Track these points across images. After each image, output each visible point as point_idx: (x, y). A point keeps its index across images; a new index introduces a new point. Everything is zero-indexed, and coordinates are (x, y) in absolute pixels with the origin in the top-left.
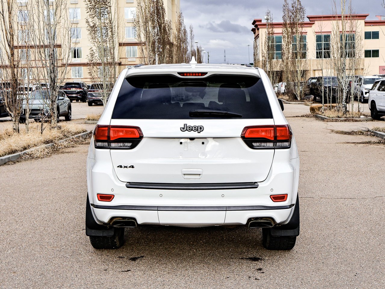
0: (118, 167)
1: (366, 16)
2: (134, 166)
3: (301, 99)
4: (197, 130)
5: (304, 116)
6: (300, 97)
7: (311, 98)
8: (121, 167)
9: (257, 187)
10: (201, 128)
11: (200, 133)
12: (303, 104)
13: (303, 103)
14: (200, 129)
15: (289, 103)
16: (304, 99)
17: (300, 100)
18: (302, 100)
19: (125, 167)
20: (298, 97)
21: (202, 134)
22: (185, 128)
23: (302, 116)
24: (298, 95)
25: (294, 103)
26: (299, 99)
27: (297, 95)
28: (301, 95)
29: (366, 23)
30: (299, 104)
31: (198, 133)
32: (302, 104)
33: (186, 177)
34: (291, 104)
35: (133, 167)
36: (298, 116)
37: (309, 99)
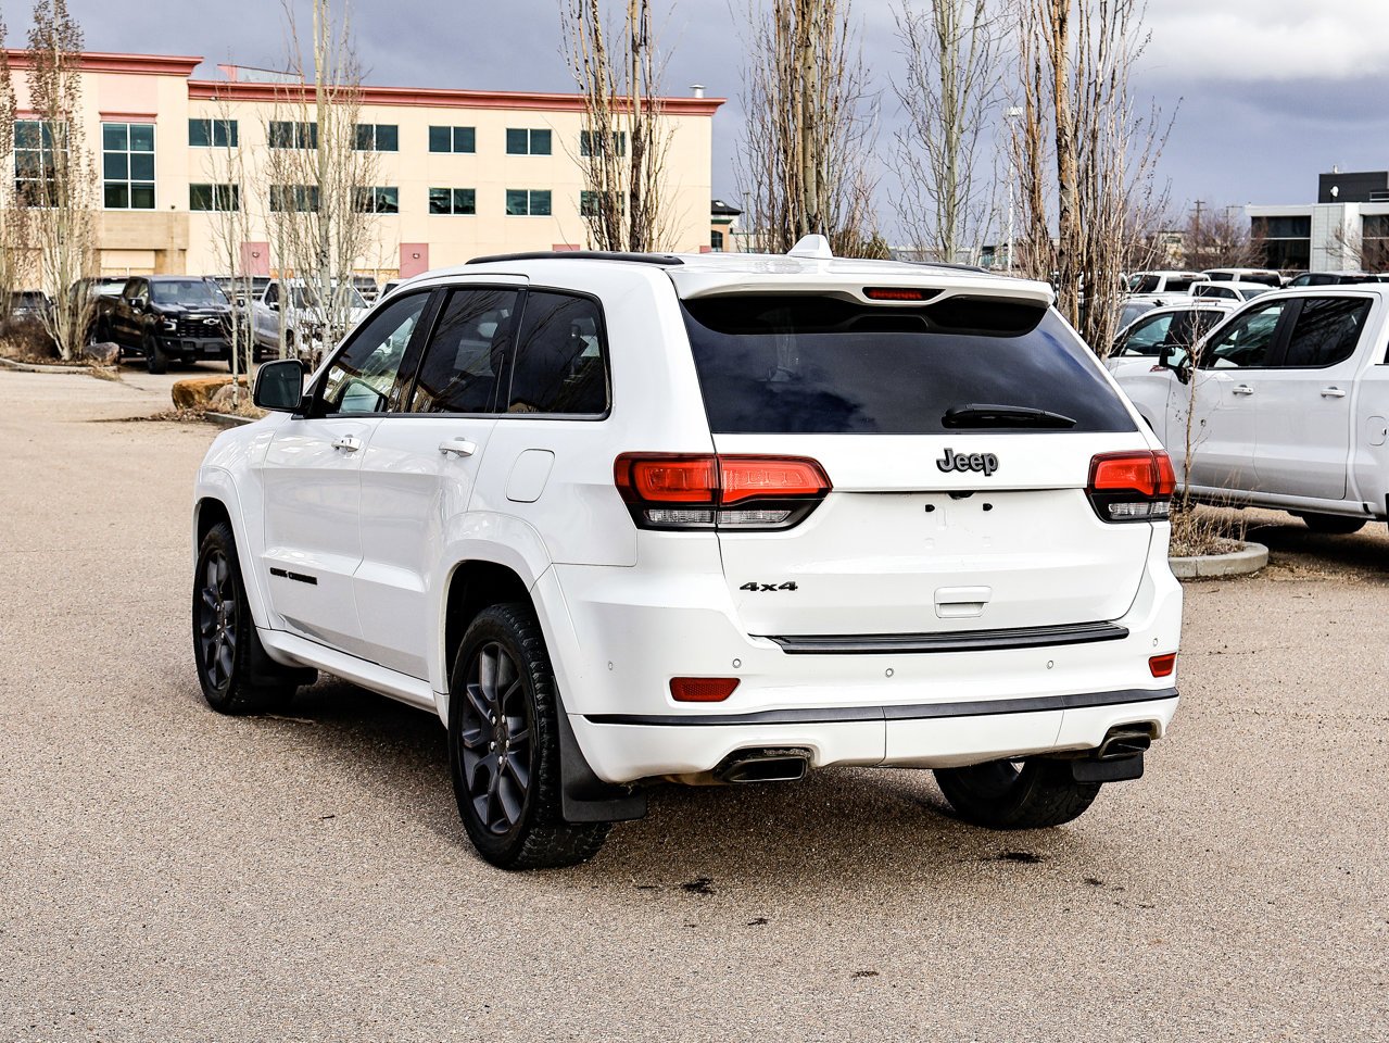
0: (742, 588)
1: (192, 64)
2: (796, 585)
3: (73, 356)
4: (984, 469)
5: (163, 419)
6: (71, 349)
7: (109, 354)
8: (754, 587)
9: (1125, 636)
10: (991, 462)
11: (989, 475)
12: (86, 374)
13: (84, 369)
14: (988, 464)
15: (33, 371)
16: (84, 357)
17: (71, 360)
18: (78, 358)
19: (767, 587)
20: (63, 348)
21: (995, 481)
22: (949, 462)
23: (154, 419)
24: (63, 342)
25: (51, 368)
26: (66, 354)
27: (57, 342)
28: (73, 343)
29: (192, 87)
30: (69, 373)
31: (986, 475)
32: (81, 373)
33: (947, 611)
34: (39, 372)
35: (792, 587)
36: (142, 419)
37: (104, 356)
